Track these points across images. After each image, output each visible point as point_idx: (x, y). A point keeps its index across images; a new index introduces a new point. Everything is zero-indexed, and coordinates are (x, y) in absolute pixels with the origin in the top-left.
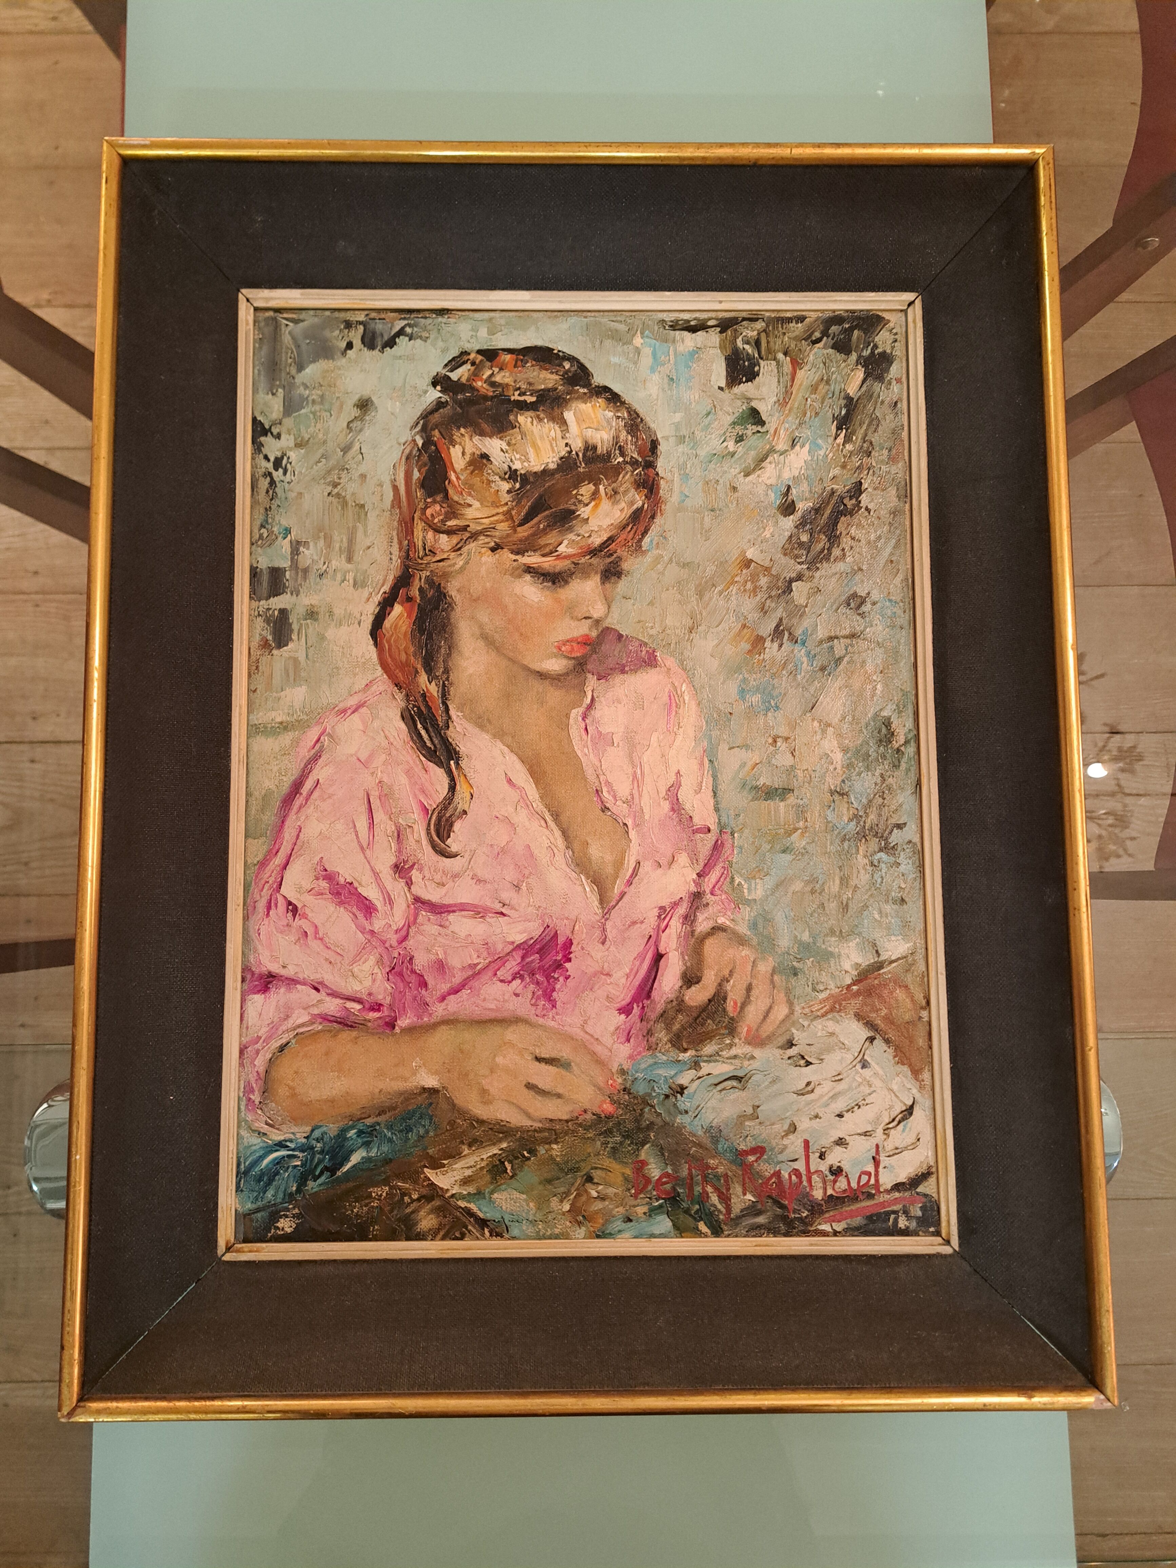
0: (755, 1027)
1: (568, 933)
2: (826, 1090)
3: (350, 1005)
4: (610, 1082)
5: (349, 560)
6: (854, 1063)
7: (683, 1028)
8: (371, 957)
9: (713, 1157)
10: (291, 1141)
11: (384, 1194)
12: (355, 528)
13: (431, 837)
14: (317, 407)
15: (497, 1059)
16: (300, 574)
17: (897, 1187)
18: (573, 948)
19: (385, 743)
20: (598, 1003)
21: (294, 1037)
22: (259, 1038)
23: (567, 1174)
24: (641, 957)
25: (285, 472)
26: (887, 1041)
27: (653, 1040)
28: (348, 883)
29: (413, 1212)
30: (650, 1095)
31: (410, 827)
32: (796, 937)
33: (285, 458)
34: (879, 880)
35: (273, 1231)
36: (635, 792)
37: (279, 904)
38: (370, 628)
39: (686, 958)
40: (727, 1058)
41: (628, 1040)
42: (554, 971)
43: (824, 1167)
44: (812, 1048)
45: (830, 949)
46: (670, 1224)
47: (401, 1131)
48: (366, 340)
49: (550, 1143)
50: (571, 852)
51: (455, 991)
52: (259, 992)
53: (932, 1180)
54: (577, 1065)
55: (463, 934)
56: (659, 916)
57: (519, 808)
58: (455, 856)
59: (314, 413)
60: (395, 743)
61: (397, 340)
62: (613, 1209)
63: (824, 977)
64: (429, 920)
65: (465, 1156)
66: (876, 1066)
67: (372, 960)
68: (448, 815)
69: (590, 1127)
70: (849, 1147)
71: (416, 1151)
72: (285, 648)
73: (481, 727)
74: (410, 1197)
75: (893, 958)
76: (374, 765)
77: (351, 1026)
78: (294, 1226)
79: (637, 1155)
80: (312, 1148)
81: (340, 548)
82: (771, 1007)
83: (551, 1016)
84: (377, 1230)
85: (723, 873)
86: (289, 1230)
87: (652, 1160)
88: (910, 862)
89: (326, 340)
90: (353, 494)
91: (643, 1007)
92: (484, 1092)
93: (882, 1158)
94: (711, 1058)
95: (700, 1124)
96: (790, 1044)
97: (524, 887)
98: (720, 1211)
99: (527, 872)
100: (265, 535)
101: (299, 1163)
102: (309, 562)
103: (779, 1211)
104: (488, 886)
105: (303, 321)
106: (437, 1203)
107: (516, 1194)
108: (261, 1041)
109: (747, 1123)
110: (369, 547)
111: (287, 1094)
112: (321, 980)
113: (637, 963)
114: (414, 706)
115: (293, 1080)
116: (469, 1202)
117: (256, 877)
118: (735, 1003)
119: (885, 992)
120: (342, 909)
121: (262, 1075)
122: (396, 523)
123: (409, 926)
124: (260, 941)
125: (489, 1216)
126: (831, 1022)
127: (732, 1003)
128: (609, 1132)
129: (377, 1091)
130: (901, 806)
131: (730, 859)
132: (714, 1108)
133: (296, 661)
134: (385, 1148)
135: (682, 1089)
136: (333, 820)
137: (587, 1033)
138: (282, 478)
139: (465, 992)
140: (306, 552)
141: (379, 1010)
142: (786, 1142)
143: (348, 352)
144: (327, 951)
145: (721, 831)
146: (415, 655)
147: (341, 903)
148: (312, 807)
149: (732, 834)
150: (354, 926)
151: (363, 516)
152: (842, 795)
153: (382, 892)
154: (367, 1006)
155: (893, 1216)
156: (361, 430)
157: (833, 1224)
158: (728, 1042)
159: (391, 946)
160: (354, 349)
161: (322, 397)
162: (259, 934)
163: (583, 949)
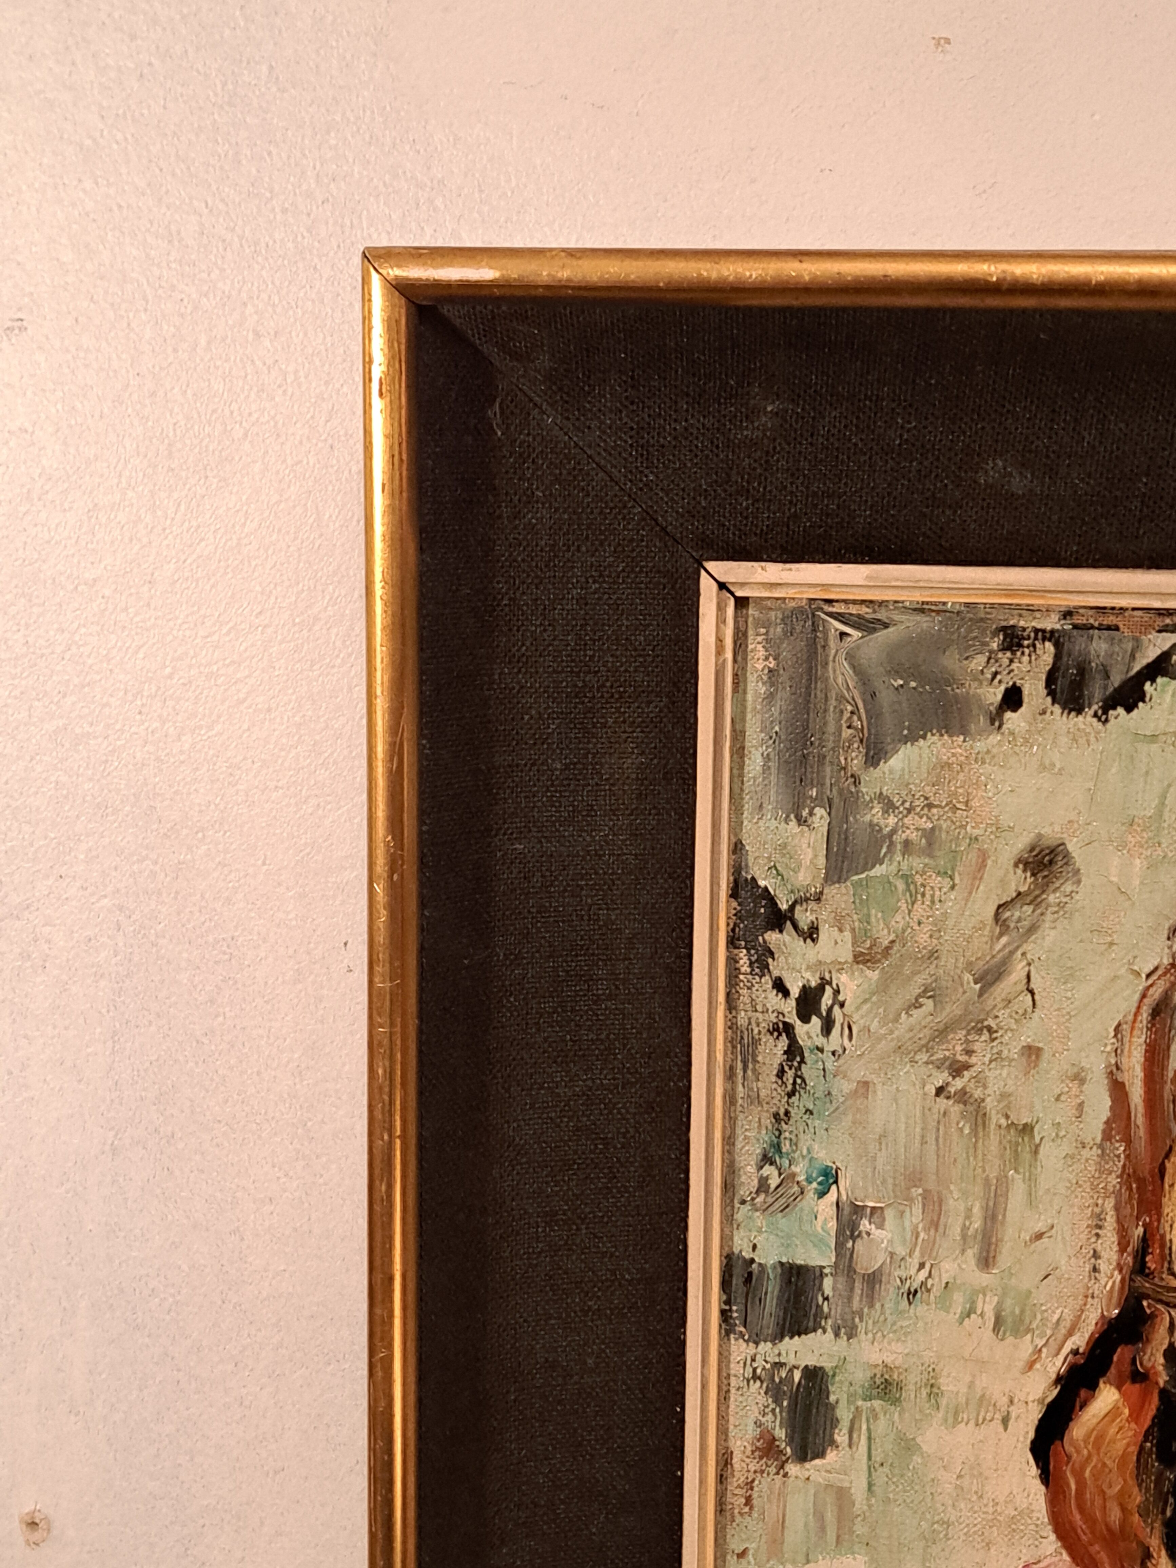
5: (986, 1261)
12: (1003, 1180)
14: (917, 863)
16: (858, 1285)
25: (827, 1027)
33: (829, 991)
38: (1031, 1435)
48: (1061, 684)
59: (907, 879)
61: (1148, 686)
72: (817, 1462)
81: (965, 1228)
89: (950, 680)
90: (1004, 1096)
100: (774, 1182)
102: (880, 1258)
105: (886, 626)
110: (1039, 1236)
122: (1113, 1181)
133: (842, 1495)
138: (820, 1041)
140: (876, 1233)
143: (1008, 715)
146: (1144, 1513)
151: (1026, 1156)
156: (1032, 929)
160: (1023, 710)
161: (930, 835)
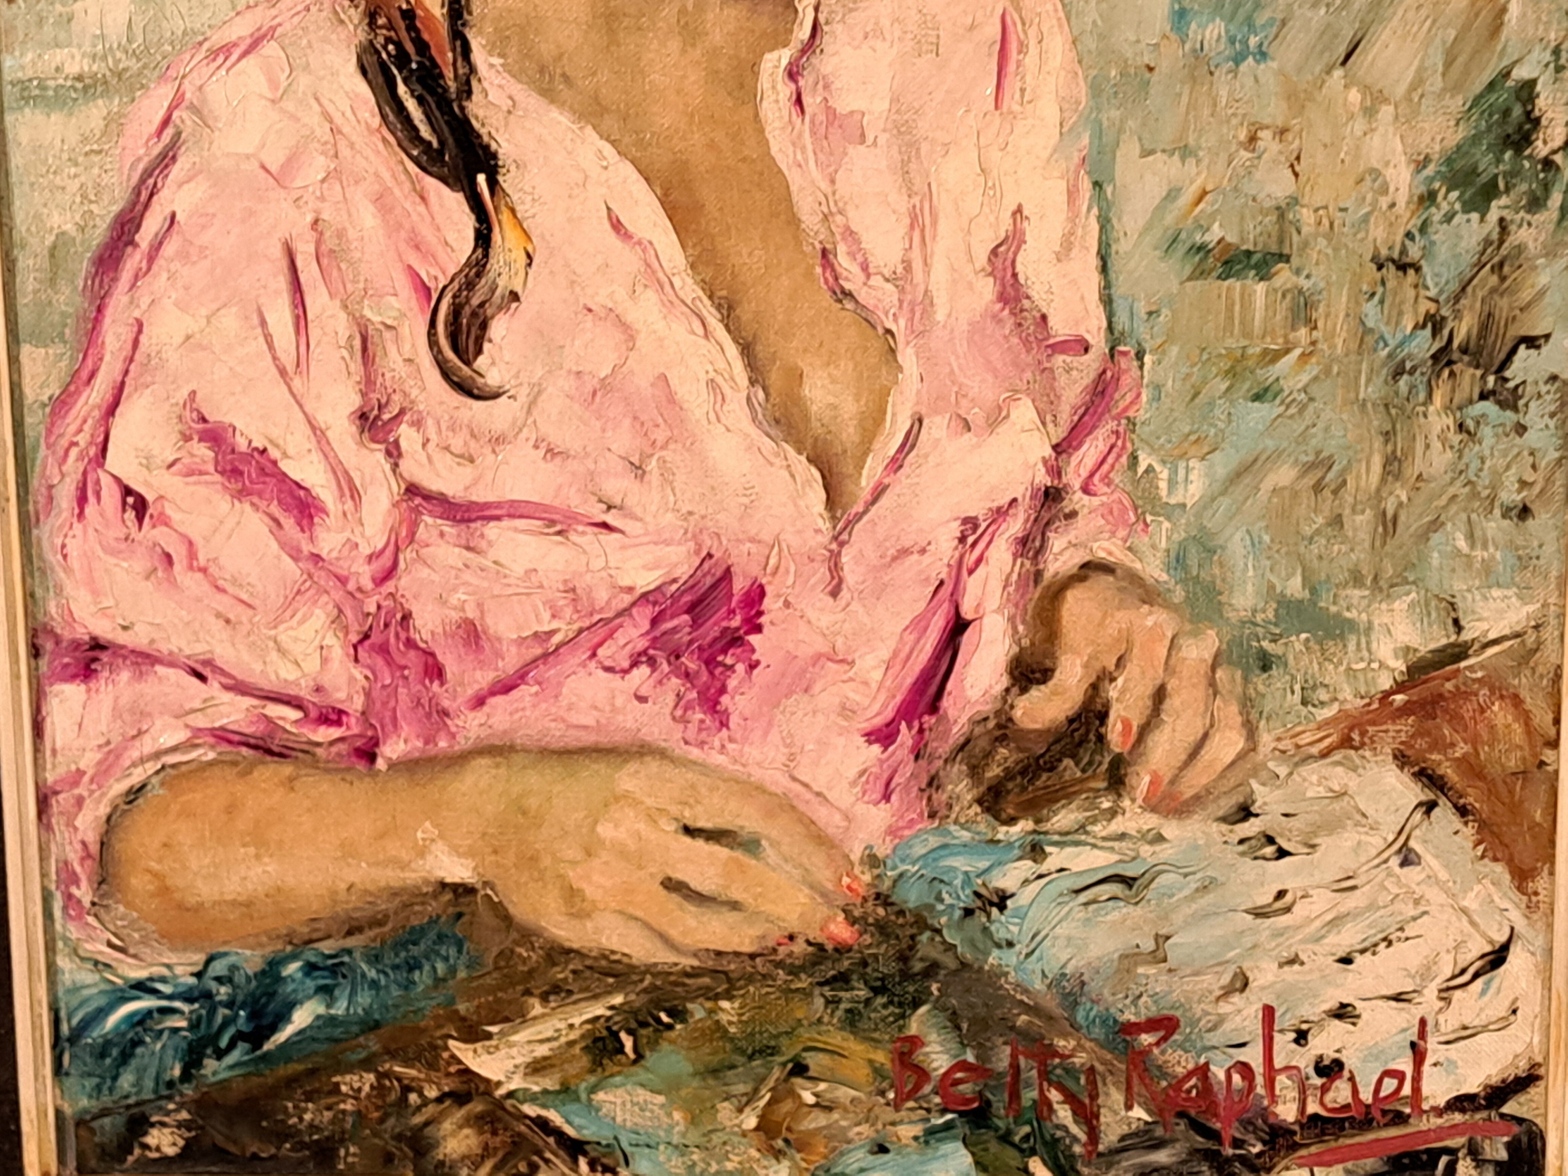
0: (1167, 776)
1: (755, 570)
2: (1317, 909)
3: (275, 710)
4: (846, 880)
6: (1385, 855)
7: (1009, 775)
8: (318, 611)
9: (1065, 1035)
10: (163, 980)
11: (367, 1088)
13: (440, 351)
15: (600, 829)
17: (1461, 1103)
18: (767, 604)
19: (323, 131)
20: (820, 717)
21: (157, 772)
22: (81, 773)
23: (751, 1058)
24: (919, 624)
26: (1463, 811)
27: (940, 798)
28: (256, 449)
29: (427, 1124)
30: (931, 908)
31: (389, 327)
32: (1271, 587)
34: (1475, 464)
35: (137, 1151)
36: (916, 256)
37: (104, 493)
39: (1021, 628)
40: (1104, 839)
41: (887, 797)
42: (724, 651)
43: (1304, 1059)
44: (1292, 822)
45: (1348, 615)
46: (969, 1159)
47: (396, 967)
49: (717, 997)
50: (761, 395)
51: (505, 687)
52: (73, 678)
53: (1534, 1091)
54: (774, 844)
55: (518, 570)
56: (962, 539)
57: (639, 289)
58: (495, 396)
60: (346, 130)
62: (849, 1128)
63: (1333, 675)
64: (442, 535)
65: (535, 1018)
66: (1434, 863)
67: (320, 617)
68: (475, 301)
69: (803, 968)
70: (1361, 1023)
71: (429, 1006)
73: (548, 93)
74: (421, 1094)
75: (1492, 636)
76: (299, 183)
77: (281, 755)
78: (181, 1143)
79: (901, 1029)
80: (207, 995)
82: (1206, 736)
83: (717, 743)
84: (354, 1155)
85: (1112, 447)
86: (170, 1151)
87: (933, 1037)
88: (1552, 423)
91: (921, 731)
92: (571, 894)
93: (1432, 1043)
94: (1067, 840)
95: (1038, 968)
96: (1245, 812)
97: (652, 465)
98: (1075, 1139)
99: (660, 435)
101: (183, 1024)
103: (1200, 1141)
104: (573, 465)
106: (477, 1107)
107: (643, 1095)
108: (86, 779)
109: (1140, 970)
111: (151, 887)
112: (208, 656)
113: (910, 638)
114: (388, 40)
115: (160, 861)
116: (544, 1106)
117: (49, 432)
118: (1127, 724)
119: (1468, 710)
120: (247, 507)
121: (94, 849)
123: (397, 549)
124: (68, 570)
125: (588, 1133)
126: (1340, 770)
127: (1119, 726)
128: (842, 980)
129: (343, 886)
130: (1542, 293)
131: (1131, 413)
132: (1069, 939)
134: (364, 998)
135: (1001, 900)
136: (214, 306)
137: (794, 779)
139: (525, 692)
141: (338, 723)
142: (1224, 1008)
144: (219, 596)
145: (1112, 349)
147: (241, 494)
148: (165, 275)
149: (1140, 356)
150: (274, 545)
152: (1403, 267)
153: (335, 473)
154: (314, 714)
155: (1444, 1160)
157: (1316, 1169)
158: (1106, 805)
159: (360, 589)
162: (65, 557)
163: (787, 604)
